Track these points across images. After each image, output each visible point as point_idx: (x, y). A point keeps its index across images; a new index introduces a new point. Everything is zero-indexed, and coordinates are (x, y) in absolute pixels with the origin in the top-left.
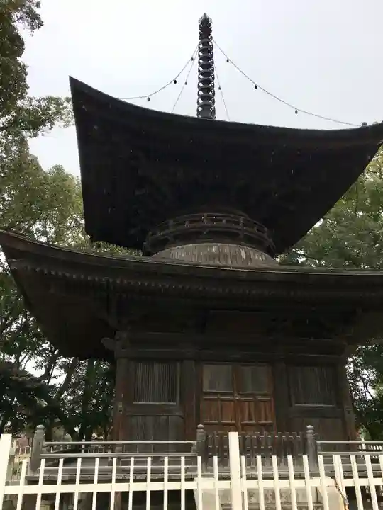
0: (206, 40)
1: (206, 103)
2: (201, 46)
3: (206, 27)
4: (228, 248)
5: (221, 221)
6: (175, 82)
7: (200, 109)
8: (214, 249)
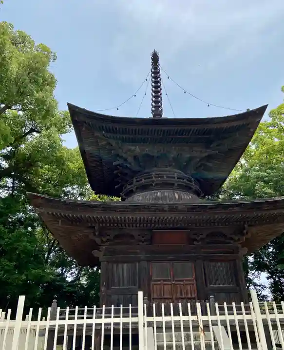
0: (156, 66)
1: (157, 105)
2: (153, 70)
3: (155, 58)
4: (167, 193)
5: (163, 177)
6: (135, 96)
7: (153, 109)
8: (159, 194)
